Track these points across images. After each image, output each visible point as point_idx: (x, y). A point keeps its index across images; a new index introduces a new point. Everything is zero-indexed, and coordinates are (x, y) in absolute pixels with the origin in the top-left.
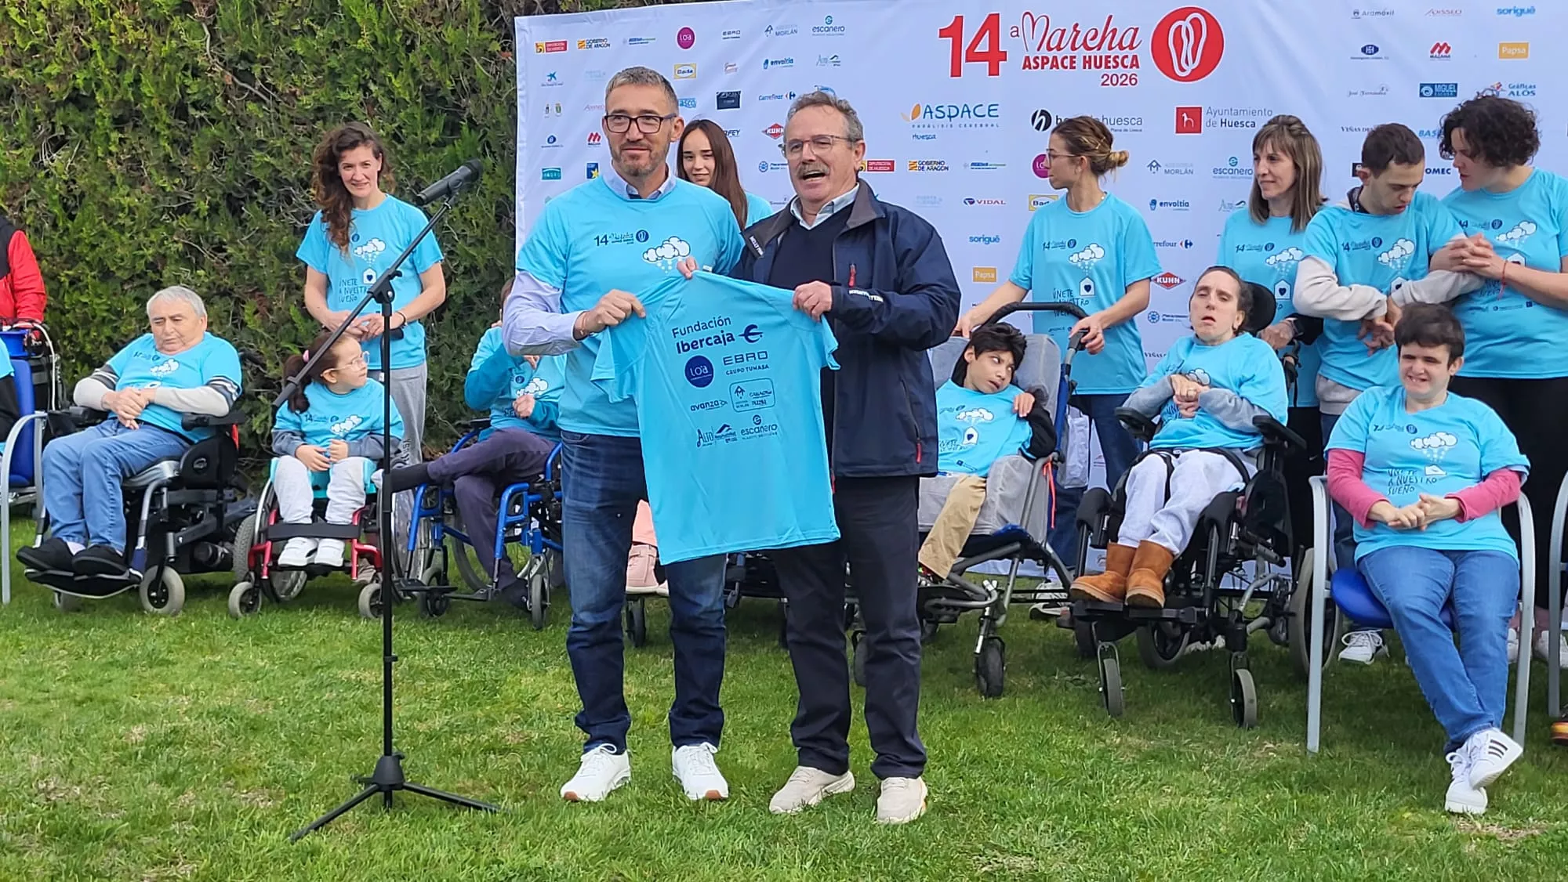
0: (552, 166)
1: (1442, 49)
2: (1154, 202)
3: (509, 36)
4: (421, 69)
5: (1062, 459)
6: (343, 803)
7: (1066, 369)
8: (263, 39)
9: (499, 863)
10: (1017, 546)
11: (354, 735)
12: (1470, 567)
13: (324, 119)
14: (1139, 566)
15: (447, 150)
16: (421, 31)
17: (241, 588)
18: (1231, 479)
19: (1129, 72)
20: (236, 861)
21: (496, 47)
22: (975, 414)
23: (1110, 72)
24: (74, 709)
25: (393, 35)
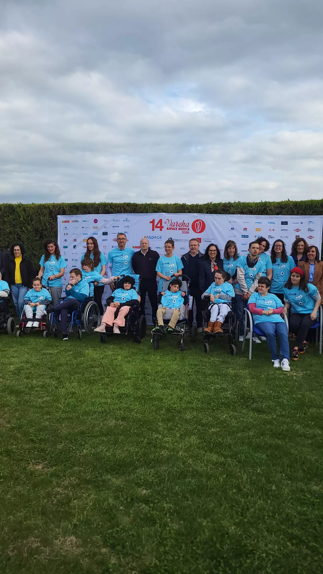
0: (66, 245)
1: (245, 229)
3: (56, 219)
4: (35, 225)
10: (185, 322)
12: (279, 325)
14: (216, 326)
16: (35, 217)
18: (229, 309)
19: (188, 231)
22: (175, 297)
23: (184, 231)
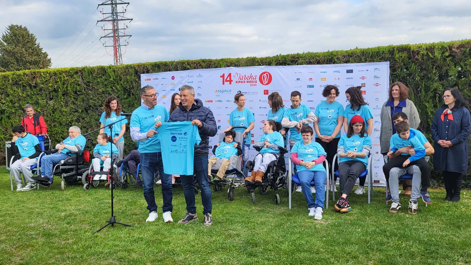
1: (311, 79)
2: (260, 107)
3: (140, 78)
4: (123, 84)
5: (244, 155)
6: (103, 226)
7: (244, 139)
8: (92, 79)
9: (134, 237)
10: (235, 172)
11: (106, 213)
12: (317, 174)
13: (104, 94)
14: (257, 175)
15: (128, 99)
16: (123, 77)
17: (86, 185)
18: (274, 158)
19: (255, 83)
20: (81, 239)
21: (137, 80)
22: (227, 147)
23: (252, 84)
24: (50, 210)
25: (117, 78)
